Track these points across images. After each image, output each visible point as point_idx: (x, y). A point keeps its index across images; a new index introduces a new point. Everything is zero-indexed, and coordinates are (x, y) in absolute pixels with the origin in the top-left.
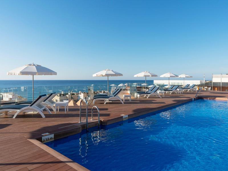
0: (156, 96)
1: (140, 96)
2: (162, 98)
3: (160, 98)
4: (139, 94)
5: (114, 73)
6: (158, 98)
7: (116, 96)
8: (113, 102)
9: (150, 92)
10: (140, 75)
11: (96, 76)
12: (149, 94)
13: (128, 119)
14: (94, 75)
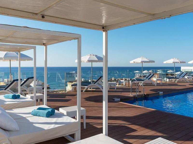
0: (184, 81)
1: (169, 81)
2: (190, 82)
3: (188, 82)
4: (169, 79)
5: (148, 60)
6: (186, 82)
7: (150, 79)
8: (147, 84)
9: (178, 77)
10: (169, 62)
11: (133, 62)
12: (178, 78)
13: (163, 95)
14: (132, 62)
